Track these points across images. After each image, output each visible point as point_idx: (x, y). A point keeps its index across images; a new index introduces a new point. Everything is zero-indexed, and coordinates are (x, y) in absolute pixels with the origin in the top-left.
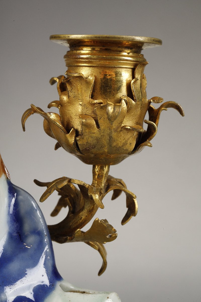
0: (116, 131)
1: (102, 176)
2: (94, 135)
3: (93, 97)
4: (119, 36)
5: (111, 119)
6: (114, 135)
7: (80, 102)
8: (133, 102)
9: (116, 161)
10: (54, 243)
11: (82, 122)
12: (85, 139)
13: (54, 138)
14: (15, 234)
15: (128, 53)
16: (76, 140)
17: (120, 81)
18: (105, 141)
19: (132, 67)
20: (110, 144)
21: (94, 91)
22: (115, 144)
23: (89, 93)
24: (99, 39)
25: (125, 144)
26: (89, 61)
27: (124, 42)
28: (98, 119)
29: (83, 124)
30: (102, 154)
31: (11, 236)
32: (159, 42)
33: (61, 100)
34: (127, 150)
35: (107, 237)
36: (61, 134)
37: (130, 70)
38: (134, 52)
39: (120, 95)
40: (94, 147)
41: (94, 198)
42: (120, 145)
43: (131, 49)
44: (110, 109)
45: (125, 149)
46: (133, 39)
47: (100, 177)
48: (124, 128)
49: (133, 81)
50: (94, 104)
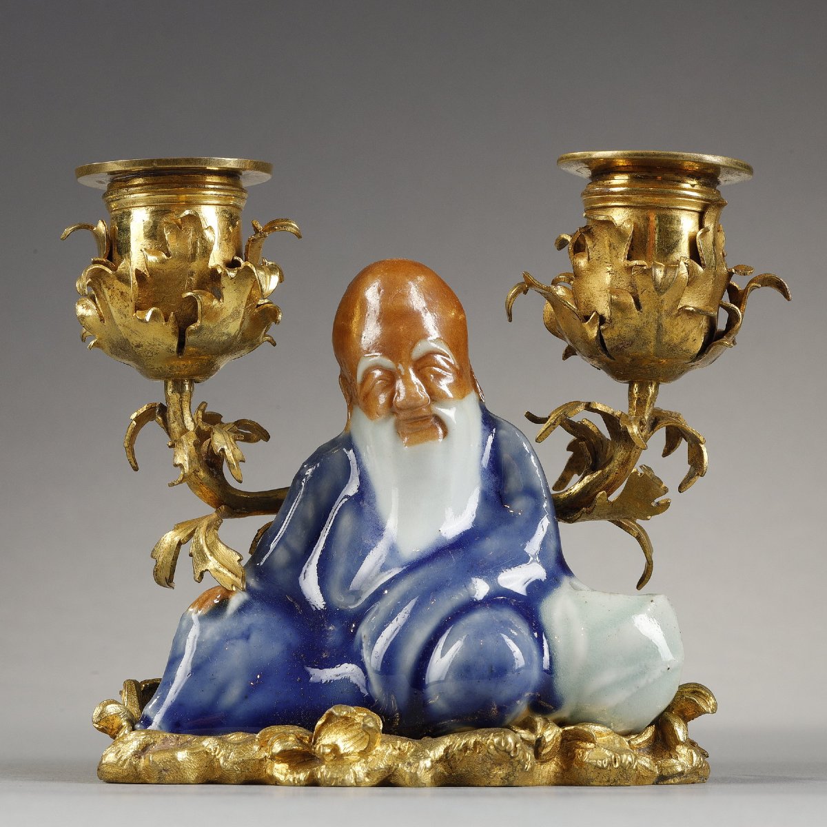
0: (669, 314)
1: (645, 401)
2: (632, 322)
3: (630, 258)
4: (675, 153)
5: (660, 289)
6: (666, 321)
7: (608, 268)
8: (700, 269)
9: (671, 374)
10: (561, 524)
11: (611, 299)
12: (616, 328)
13: (562, 337)
14: (492, 494)
15: (693, 186)
16: (600, 332)
17: (678, 233)
18: (651, 333)
19: (699, 209)
20: (658, 339)
21: (632, 249)
22: (666, 339)
23: (624, 250)
24: (640, 157)
25: (685, 340)
26: (624, 197)
27: (686, 164)
28: (639, 293)
29: (612, 304)
30: (645, 357)
31: (485, 497)
32: (748, 169)
33: (575, 267)
34: (687, 351)
35: (653, 504)
36: (576, 323)
37: (696, 215)
38: (704, 184)
39: (676, 256)
40: (632, 343)
41: (630, 431)
42: (676, 341)
43: (698, 179)
44: (659, 273)
45: (684, 348)
46: (701, 159)
47: (641, 403)
48: (684, 311)
49: (700, 233)
50: (631, 267)
